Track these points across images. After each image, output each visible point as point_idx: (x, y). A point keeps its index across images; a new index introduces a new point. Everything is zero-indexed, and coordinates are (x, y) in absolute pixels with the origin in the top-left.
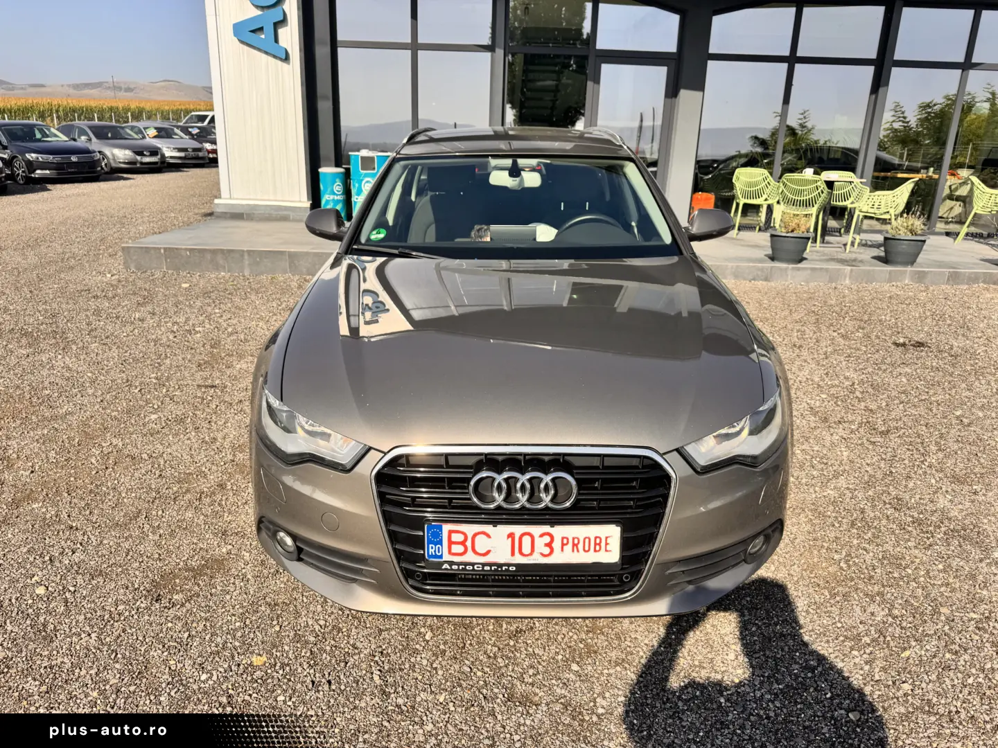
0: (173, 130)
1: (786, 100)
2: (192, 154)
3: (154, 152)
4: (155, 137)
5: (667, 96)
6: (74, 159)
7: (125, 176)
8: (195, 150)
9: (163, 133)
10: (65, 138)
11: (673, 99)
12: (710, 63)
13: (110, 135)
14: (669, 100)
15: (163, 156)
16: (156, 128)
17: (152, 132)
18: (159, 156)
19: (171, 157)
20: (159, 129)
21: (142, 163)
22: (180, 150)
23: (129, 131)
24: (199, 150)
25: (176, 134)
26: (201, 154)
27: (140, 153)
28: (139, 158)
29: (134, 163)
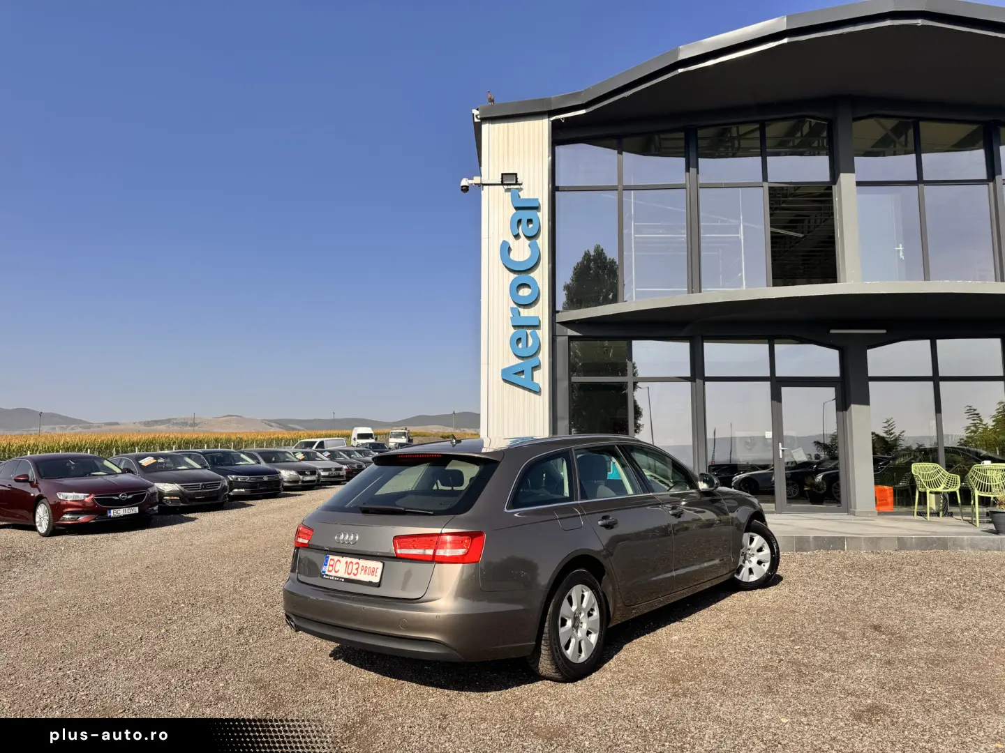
0: (316, 453)
1: (938, 409)
2: (334, 473)
3: (313, 472)
4: (303, 460)
5: (838, 409)
6: (265, 478)
7: (291, 493)
8: (337, 469)
9: (309, 457)
10: (251, 462)
11: (844, 412)
12: (871, 384)
13: (273, 459)
14: (841, 413)
15: (319, 475)
16: (303, 453)
17: (300, 456)
18: (317, 476)
19: (324, 477)
20: (305, 454)
21: (303, 482)
22: (325, 470)
23: (288, 455)
24: (340, 469)
25: (318, 457)
26: (341, 473)
27: (302, 473)
28: (301, 477)
29: (297, 482)
